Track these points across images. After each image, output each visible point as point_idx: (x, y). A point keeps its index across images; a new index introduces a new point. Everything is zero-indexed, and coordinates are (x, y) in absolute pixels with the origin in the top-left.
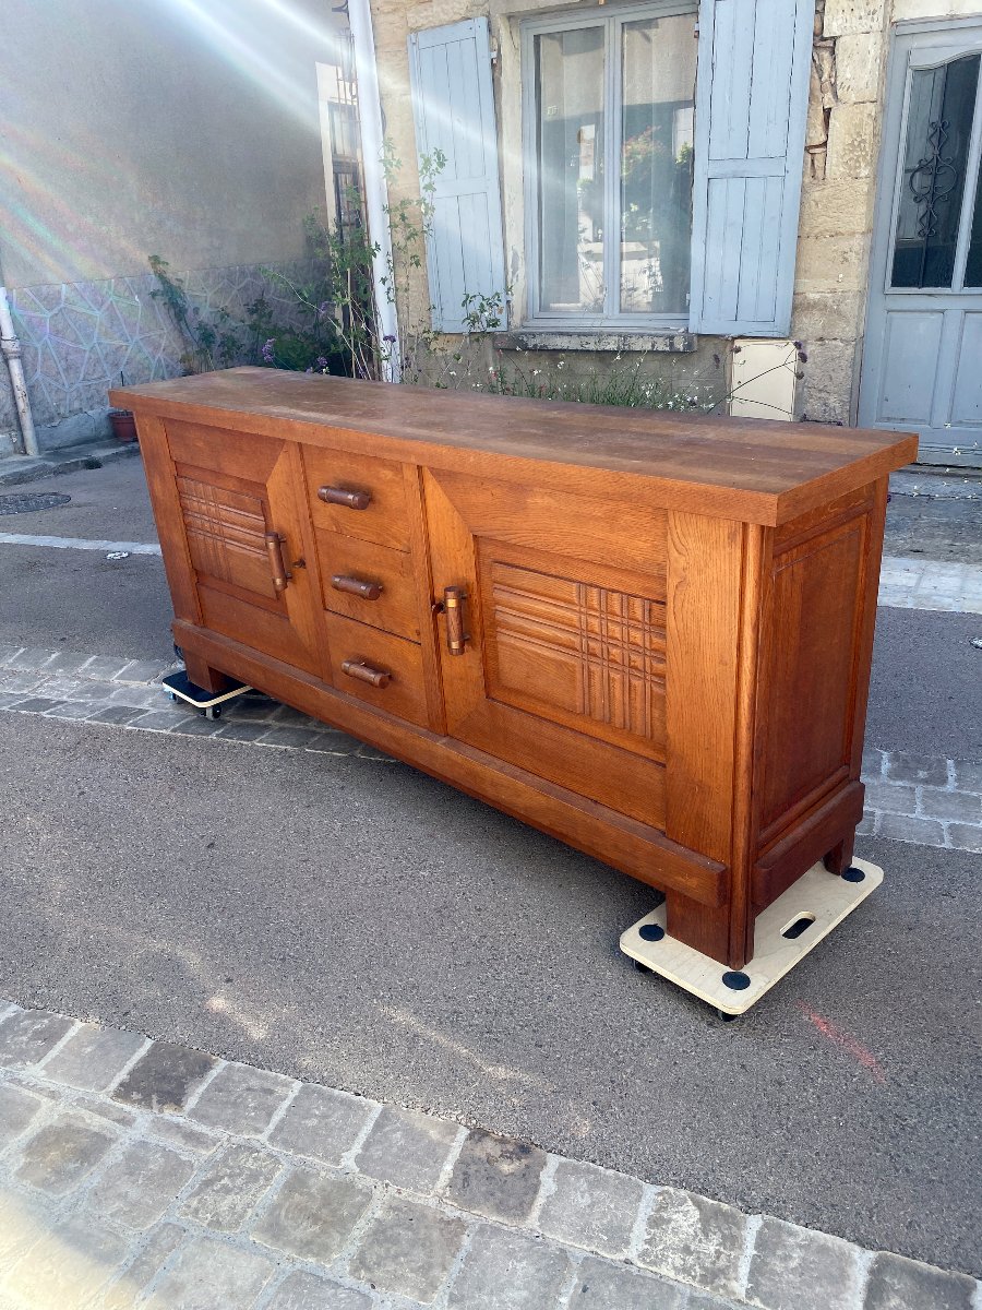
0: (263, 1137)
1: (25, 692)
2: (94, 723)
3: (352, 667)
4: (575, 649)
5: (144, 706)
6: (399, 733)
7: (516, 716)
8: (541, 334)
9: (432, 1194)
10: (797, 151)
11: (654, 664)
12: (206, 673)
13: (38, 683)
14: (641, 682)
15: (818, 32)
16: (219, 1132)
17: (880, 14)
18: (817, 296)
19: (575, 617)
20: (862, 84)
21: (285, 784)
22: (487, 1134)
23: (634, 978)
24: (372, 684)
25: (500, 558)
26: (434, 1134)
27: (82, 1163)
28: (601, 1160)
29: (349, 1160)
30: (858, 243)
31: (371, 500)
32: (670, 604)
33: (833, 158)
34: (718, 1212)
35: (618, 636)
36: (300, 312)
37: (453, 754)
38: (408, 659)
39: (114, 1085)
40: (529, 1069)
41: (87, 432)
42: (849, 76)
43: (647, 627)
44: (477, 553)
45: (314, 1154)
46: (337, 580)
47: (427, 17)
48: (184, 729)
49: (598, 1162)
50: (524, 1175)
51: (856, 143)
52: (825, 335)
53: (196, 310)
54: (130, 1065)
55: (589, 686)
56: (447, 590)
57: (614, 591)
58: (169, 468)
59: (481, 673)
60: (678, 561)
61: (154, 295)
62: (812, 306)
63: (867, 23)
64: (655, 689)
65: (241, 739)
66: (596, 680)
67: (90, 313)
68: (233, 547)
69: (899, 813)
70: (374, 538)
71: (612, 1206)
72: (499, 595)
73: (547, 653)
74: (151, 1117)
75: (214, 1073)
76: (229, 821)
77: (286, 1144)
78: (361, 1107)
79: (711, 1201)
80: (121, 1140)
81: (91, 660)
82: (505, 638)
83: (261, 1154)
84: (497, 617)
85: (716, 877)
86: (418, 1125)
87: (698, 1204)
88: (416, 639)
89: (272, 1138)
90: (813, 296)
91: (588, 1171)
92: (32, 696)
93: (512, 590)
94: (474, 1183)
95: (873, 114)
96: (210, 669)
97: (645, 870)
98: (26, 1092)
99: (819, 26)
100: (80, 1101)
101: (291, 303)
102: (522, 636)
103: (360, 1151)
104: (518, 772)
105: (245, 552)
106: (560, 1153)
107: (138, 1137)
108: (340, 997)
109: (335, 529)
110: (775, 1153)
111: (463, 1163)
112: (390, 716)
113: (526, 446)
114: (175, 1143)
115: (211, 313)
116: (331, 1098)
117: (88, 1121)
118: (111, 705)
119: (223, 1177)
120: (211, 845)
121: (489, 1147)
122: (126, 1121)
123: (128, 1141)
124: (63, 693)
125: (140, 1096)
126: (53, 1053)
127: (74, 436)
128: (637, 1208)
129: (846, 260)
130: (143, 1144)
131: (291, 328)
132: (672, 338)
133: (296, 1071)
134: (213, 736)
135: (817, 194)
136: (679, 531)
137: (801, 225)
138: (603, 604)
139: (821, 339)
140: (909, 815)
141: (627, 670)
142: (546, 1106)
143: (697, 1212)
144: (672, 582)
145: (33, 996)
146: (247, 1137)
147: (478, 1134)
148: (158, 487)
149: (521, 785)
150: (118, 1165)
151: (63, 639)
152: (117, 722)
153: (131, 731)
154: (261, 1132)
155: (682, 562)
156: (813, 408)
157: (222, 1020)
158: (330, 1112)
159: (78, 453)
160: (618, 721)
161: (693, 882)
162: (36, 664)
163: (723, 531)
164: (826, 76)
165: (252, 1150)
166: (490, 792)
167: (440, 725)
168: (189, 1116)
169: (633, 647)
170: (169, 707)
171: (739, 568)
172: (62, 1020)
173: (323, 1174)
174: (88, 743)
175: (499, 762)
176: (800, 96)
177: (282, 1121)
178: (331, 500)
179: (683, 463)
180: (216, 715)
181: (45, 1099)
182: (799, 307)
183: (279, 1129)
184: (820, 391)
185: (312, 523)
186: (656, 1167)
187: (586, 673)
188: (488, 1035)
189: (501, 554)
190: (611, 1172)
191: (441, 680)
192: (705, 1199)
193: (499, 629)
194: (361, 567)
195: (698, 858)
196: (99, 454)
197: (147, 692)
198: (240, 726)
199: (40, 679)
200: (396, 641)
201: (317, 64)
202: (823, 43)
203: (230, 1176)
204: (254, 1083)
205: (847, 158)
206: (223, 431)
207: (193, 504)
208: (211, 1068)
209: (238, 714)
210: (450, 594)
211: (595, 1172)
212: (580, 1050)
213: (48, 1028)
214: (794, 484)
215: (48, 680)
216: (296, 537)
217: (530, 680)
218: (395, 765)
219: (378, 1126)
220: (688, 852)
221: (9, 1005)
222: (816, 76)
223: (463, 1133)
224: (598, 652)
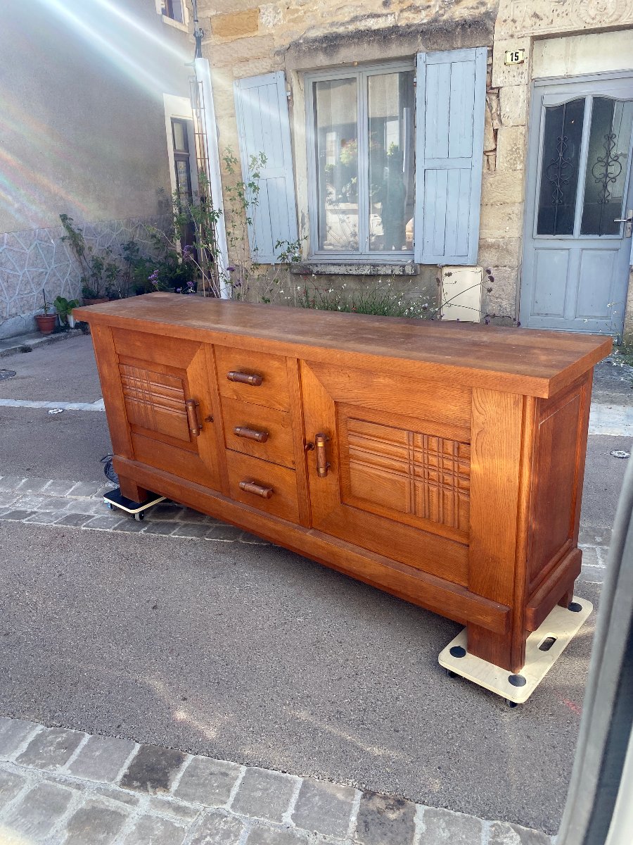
0: (227, 807)
1: (7, 506)
2: (60, 526)
3: (247, 485)
4: (404, 472)
5: (91, 513)
6: (279, 527)
7: (361, 515)
8: (321, 264)
9: (346, 837)
10: (478, 155)
11: (461, 482)
12: (135, 490)
13: (15, 500)
14: (451, 493)
15: (489, 84)
16: (197, 805)
17: (526, 75)
18: (494, 240)
19: (405, 452)
20: (516, 116)
21: (197, 563)
22: (374, 794)
23: (448, 682)
24: (261, 496)
25: (353, 416)
26: (340, 796)
27: (108, 833)
28: (451, 806)
29: (287, 818)
30: (517, 209)
31: (263, 379)
32: (473, 444)
33: (500, 159)
34: (531, 836)
35: (436, 464)
36: (156, 248)
37: (319, 541)
38: (286, 480)
39: (120, 777)
40: (392, 748)
41: (21, 329)
42: (508, 110)
43: (456, 459)
44: (337, 413)
45: (263, 816)
46: (238, 430)
47: (245, 70)
48: (121, 527)
49: (449, 808)
50: (403, 820)
51: (514, 150)
52: (499, 264)
53: (90, 249)
54: (128, 763)
55: (415, 495)
56: (318, 435)
57: (433, 436)
58: (114, 359)
59: (338, 488)
60: (479, 418)
61: (63, 239)
62: (490, 246)
63: (518, 80)
64: (462, 497)
65: (161, 533)
66: (420, 493)
67: (23, 251)
68: (158, 408)
69: (589, 565)
70: (264, 403)
71: (464, 837)
72: (352, 439)
73: (384, 475)
74: (149, 798)
75: (186, 764)
76: (164, 590)
77: (243, 810)
78: (287, 780)
79: (525, 829)
80: (132, 815)
81: (50, 482)
82: (355, 465)
83: (229, 819)
84: (350, 452)
85: (504, 615)
86: (329, 791)
87: (518, 831)
88: (292, 466)
89: (233, 806)
90: (490, 240)
91: (444, 814)
92: (13, 509)
93: (360, 435)
94: (372, 828)
95: (523, 133)
96: (139, 488)
97: (455, 612)
98: (60, 786)
99: (489, 81)
100: (99, 790)
101: (150, 243)
102: (366, 464)
103: (294, 812)
104: (364, 551)
105: (169, 412)
106: (423, 803)
107: (143, 813)
108: (261, 706)
109: (235, 398)
110: (560, 794)
111: (362, 814)
112: (272, 517)
113: (370, 347)
114: (169, 815)
115: (100, 250)
116: (267, 776)
117: (107, 804)
118: (69, 513)
119: (206, 837)
120: (155, 607)
121: (378, 803)
122: (132, 802)
123: (137, 816)
124: (34, 506)
125: (138, 784)
126: (74, 757)
127: (13, 331)
128: (480, 837)
129: (510, 218)
130: (147, 817)
131: (150, 258)
132: (404, 266)
133: (241, 760)
134: (142, 532)
135: (491, 179)
136: (480, 399)
137: (482, 198)
138: (426, 444)
139: (497, 266)
140: (595, 566)
141: (441, 485)
142: (409, 772)
143: (518, 837)
144: (475, 431)
145: (53, 718)
146: (216, 807)
147: (369, 795)
148: (105, 370)
149: (367, 560)
150: (133, 833)
151: (28, 470)
152: (76, 525)
153: (86, 531)
154: (225, 803)
155: (482, 419)
156: (493, 308)
157: (185, 726)
158: (269, 786)
159: (16, 342)
160: (434, 518)
161: (488, 619)
162: (12, 487)
163: (510, 400)
164: (494, 110)
165: (222, 816)
166: (345, 565)
167: (307, 521)
168: (175, 795)
169: (446, 471)
170: (107, 513)
171: (520, 422)
172: (75, 734)
173: (272, 829)
174: (58, 540)
175: (351, 545)
176: (480, 122)
177: (238, 794)
178: (236, 380)
179: (478, 358)
180: (141, 517)
181: (75, 790)
182: (483, 246)
183: (237, 800)
184: (497, 298)
185: (219, 394)
186: (487, 808)
187: (412, 487)
188: (362, 726)
189: (353, 413)
190: (459, 814)
191: (309, 493)
192: (522, 827)
193: (351, 460)
194: (253, 421)
195: (492, 604)
196: (30, 342)
197: (91, 503)
198: (157, 524)
199: (16, 497)
200: (277, 468)
201: (164, 94)
202: (493, 91)
203: (211, 835)
204: (214, 769)
205: (508, 158)
206: (156, 336)
207: (131, 381)
208: (184, 761)
209: (154, 516)
210: (320, 439)
211: (449, 814)
212: (424, 732)
213: (67, 739)
214: (555, 372)
215: (22, 497)
216: (207, 403)
217: (373, 493)
218: (267, 547)
219: (302, 794)
220: (484, 600)
221: (37, 726)
222: (488, 110)
223: (359, 794)
224: (421, 473)
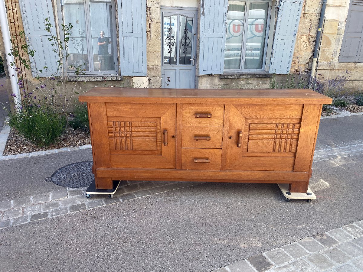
4: (273, 138)
7: (251, 158)
9: (325, 248)
10: (145, 32)
11: (294, 136)
15: (146, 5)
16: (286, 263)
19: (274, 131)
20: (157, 19)
22: (315, 236)
25: (252, 122)
26: (310, 241)
28: (331, 229)
30: (160, 54)
32: (302, 123)
33: (152, 35)
35: (286, 133)
37: (234, 173)
38: (216, 154)
39: (256, 271)
42: (154, 16)
43: (293, 129)
45: (303, 255)
50: (328, 237)
51: (157, 31)
52: (154, 75)
54: (251, 266)
57: (286, 123)
59: (241, 151)
62: (151, 69)
63: (157, 5)
65: (131, 199)
66: (278, 144)
72: (251, 131)
73: (264, 141)
75: (266, 256)
84: (250, 136)
86: (306, 241)
88: (220, 147)
89: (294, 258)
90: (151, 66)
93: (255, 129)
94: (326, 243)
95: (160, 25)
102: (256, 139)
105: (143, 139)
109: (192, 125)
111: (320, 241)
112: (207, 170)
116: (289, 246)
121: (318, 237)
129: (157, 58)
132: (116, 77)
135: (149, 42)
136: (306, 108)
138: (282, 127)
139: (154, 76)
141: (286, 139)
155: (306, 114)
158: (293, 248)
163: (316, 107)
167: (225, 168)
168: (277, 265)
185: (182, 125)
186: (337, 226)
187: (275, 143)
190: (334, 230)
198: (122, 196)
200: (212, 150)
202: (148, 8)
204: (275, 253)
205: (155, 35)
210: (241, 133)
216: (172, 130)
220: (300, 172)
222: (147, 16)
223: (312, 238)
224: (279, 137)
